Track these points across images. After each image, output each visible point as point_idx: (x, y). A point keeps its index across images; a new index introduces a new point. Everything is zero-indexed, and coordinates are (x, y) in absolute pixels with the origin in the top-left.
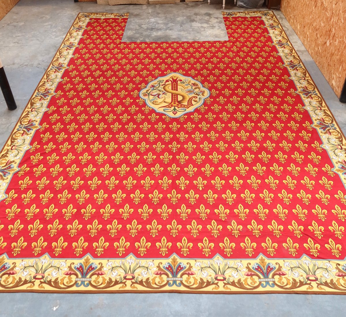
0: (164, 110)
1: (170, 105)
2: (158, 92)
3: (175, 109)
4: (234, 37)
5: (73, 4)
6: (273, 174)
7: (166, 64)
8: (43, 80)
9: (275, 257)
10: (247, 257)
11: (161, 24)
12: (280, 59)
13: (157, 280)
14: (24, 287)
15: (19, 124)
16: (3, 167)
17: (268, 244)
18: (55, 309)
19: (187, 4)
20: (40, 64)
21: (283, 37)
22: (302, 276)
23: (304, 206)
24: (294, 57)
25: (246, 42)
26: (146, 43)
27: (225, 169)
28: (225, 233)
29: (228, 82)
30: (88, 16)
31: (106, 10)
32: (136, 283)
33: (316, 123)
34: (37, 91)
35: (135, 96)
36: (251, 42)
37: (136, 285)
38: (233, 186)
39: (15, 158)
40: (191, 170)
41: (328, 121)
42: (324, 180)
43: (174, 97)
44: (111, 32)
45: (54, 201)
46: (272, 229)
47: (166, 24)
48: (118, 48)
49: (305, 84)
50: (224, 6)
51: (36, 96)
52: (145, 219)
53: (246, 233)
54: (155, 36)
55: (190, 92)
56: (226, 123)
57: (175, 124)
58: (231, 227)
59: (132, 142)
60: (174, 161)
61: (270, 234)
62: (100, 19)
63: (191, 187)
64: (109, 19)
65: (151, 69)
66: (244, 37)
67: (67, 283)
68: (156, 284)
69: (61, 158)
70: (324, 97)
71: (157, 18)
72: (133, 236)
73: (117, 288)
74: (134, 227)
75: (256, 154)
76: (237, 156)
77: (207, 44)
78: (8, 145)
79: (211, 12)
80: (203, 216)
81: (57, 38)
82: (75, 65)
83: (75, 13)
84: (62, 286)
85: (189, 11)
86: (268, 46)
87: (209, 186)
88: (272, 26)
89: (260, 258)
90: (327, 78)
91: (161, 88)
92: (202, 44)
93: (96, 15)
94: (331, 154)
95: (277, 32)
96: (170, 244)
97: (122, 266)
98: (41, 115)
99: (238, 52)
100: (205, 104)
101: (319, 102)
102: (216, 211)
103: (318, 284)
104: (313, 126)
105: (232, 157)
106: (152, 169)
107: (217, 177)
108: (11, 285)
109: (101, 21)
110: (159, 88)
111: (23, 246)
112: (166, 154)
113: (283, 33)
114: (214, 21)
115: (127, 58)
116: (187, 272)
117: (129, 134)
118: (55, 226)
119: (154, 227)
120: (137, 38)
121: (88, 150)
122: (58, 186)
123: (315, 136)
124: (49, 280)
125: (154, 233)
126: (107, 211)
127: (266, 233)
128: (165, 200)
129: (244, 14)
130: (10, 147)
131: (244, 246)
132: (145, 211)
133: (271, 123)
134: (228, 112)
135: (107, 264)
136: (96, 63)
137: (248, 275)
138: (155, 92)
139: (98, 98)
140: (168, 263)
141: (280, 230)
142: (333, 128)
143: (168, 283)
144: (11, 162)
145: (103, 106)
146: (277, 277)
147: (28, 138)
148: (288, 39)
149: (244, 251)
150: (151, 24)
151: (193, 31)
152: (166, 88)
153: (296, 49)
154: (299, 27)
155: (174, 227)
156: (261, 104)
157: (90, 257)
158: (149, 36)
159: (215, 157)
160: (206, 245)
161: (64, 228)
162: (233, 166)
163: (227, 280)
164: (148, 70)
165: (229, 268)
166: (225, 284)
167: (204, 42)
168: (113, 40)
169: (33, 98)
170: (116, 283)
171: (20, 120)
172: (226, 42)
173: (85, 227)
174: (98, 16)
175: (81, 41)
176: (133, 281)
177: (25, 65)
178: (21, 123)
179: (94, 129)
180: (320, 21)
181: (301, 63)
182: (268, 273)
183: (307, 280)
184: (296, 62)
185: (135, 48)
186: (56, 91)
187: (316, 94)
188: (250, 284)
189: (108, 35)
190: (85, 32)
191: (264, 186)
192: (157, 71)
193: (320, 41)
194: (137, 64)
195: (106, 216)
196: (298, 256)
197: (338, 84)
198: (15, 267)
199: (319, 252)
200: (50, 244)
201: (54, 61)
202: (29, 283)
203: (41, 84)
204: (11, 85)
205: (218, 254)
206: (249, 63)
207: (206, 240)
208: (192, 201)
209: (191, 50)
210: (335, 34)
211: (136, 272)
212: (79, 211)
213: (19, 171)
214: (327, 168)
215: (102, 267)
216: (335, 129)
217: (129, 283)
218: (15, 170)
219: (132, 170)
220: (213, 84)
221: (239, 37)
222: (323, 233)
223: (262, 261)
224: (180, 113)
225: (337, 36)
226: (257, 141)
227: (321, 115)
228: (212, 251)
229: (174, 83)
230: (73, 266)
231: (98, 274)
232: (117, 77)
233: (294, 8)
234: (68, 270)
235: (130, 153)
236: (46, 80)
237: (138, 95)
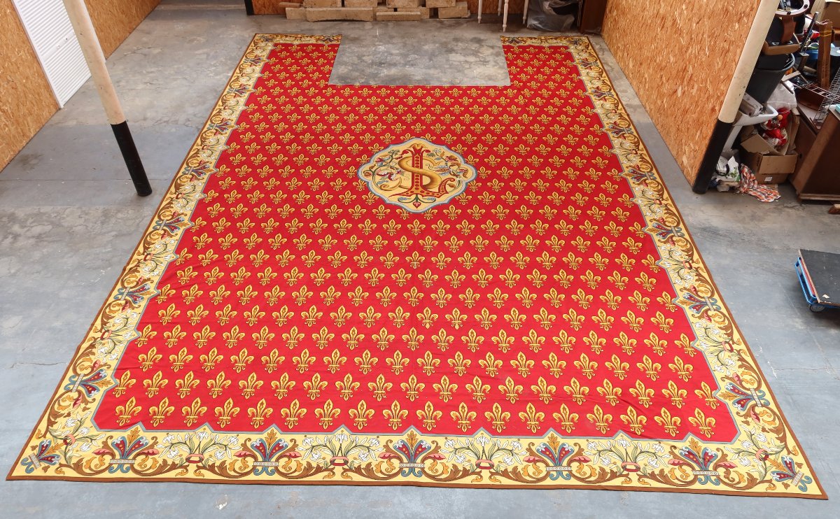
0: (399, 200)
1: (409, 192)
2: (390, 170)
3: (417, 198)
4: (520, 81)
5: (244, 18)
6: (576, 305)
7: (404, 123)
8: (195, 147)
9: (573, 434)
10: (528, 433)
11: (397, 55)
12: (596, 119)
13: (384, 466)
14: (172, 474)
15: (156, 219)
16: (131, 288)
17: (564, 414)
18: (221, 507)
19: (441, 22)
20: (189, 121)
21: (604, 82)
22: (615, 463)
23: (624, 358)
24: (621, 115)
25: (540, 88)
26: (370, 88)
27: (498, 297)
28: (495, 396)
29: (508, 155)
30: (271, 40)
31: (302, 30)
32: (350, 470)
33: (650, 225)
34: (185, 166)
35: (351, 175)
36: (548, 89)
37: (350, 474)
38: (509, 323)
39: (152, 274)
40: (441, 296)
41: (671, 222)
42: (659, 317)
43: (417, 178)
44: (311, 68)
45: (217, 343)
46: (570, 391)
47: (405, 56)
48: (323, 96)
49: (636, 161)
50: (504, 26)
51: (184, 174)
52: (365, 373)
53: (528, 397)
54: (387, 76)
55: (443, 170)
56: (502, 223)
57: (416, 223)
58: (505, 387)
59: (345, 251)
60: (414, 282)
61: (568, 399)
62: (292, 45)
63: (441, 323)
64: (307, 45)
65: (378, 130)
66: (537, 80)
67: (240, 468)
68: (381, 472)
69: (227, 275)
70: (666, 183)
71: (390, 45)
72: (346, 399)
73: (319, 477)
74: (348, 385)
75: (550, 273)
76: (518, 277)
77: (473, 90)
78: (139, 252)
79: (482, 36)
80: (460, 370)
81: (218, 77)
82: (249, 122)
83: (247, 34)
84: (232, 473)
85: (446, 33)
86: (578, 97)
87: (471, 324)
88: (586, 64)
89: (549, 435)
90: (674, 153)
91: (394, 163)
92: (465, 91)
93: (284, 38)
94: (673, 276)
95: (593, 73)
96: (406, 412)
97: (328, 444)
98: (192, 205)
99: (526, 105)
100: (468, 191)
101: (659, 191)
102: (481, 362)
103: (640, 477)
104: (646, 230)
105: (509, 277)
106: (378, 294)
107: (485, 309)
108: (151, 471)
109: (294, 49)
110: (391, 164)
111: (168, 412)
112: (402, 271)
113: (604, 74)
114: (486, 52)
115: (337, 113)
116: (432, 456)
117: (340, 238)
118: (219, 382)
119: (381, 385)
120: (355, 79)
121: (272, 263)
122: (224, 320)
123: (648, 247)
124: (210, 463)
125: (380, 395)
126: (305, 359)
127: (561, 398)
128: (397, 345)
129: (539, 41)
130: (143, 257)
131: (525, 417)
132: (366, 360)
133: (576, 224)
134: (505, 205)
135: (304, 441)
136: (285, 120)
137: (529, 461)
138: (384, 171)
139: (289, 179)
140: (402, 441)
141: (583, 394)
142: (679, 234)
143: (401, 471)
144: (145, 281)
145: (297, 191)
146: (575, 465)
147: (173, 242)
148: (612, 86)
149: (525, 424)
150: (379, 56)
151: (450, 68)
152: (404, 163)
153: (624, 103)
154: (631, 66)
155: (413, 385)
156: (561, 193)
157: (275, 431)
158: (375, 76)
159: (482, 277)
160: (463, 413)
161: (234, 386)
162: (512, 293)
163: (495, 468)
164: (373, 133)
165: (498, 450)
166: (492, 474)
167: (469, 88)
168: (314, 82)
169: (180, 177)
170: (319, 470)
171: (158, 213)
172: (506, 88)
173: (267, 384)
174: (288, 40)
175: (260, 82)
176: (346, 467)
177: (165, 122)
178: (159, 217)
179: (281, 229)
180: (668, 53)
181: (631, 127)
182: (561, 459)
183: (622, 470)
184: (623, 125)
185: (351, 96)
186: (217, 166)
187: (655, 179)
188: (531, 474)
189: (305, 72)
190: (266, 68)
191: (560, 324)
192: (388, 135)
193: (665, 90)
194: (355, 123)
195: (303, 368)
196: (611, 434)
197: (692, 161)
198: (156, 443)
199: (644, 427)
200: (211, 410)
201: (214, 116)
202: (178, 468)
203: (192, 153)
204: (141, 153)
205: (482, 428)
206: (544, 125)
207: (463, 407)
208: (443, 347)
209: (447, 100)
210: (692, 75)
211: (350, 453)
212: (258, 360)
213: (159, 295)
214: (665, 298)
215: (295, 445)
216: (682, 236)
217: (338, 470)
218: (152, 293)
219: (344, 295)
220: (482, 158)
221: (529, 81)
222: (652, 399)
223: (553, 440)
224: (425, 206)
225: (696, 80)
226: (552, 254)
227: (660, 212)
228: (472, 424)
229: (417, 155)
230: (249, 444)
231: (290, 457)
232: (320, 143)
233: (624, 31)
234: (241, 449)
235: (341, 269)
236: (201, 147)
237: (356, 174)
